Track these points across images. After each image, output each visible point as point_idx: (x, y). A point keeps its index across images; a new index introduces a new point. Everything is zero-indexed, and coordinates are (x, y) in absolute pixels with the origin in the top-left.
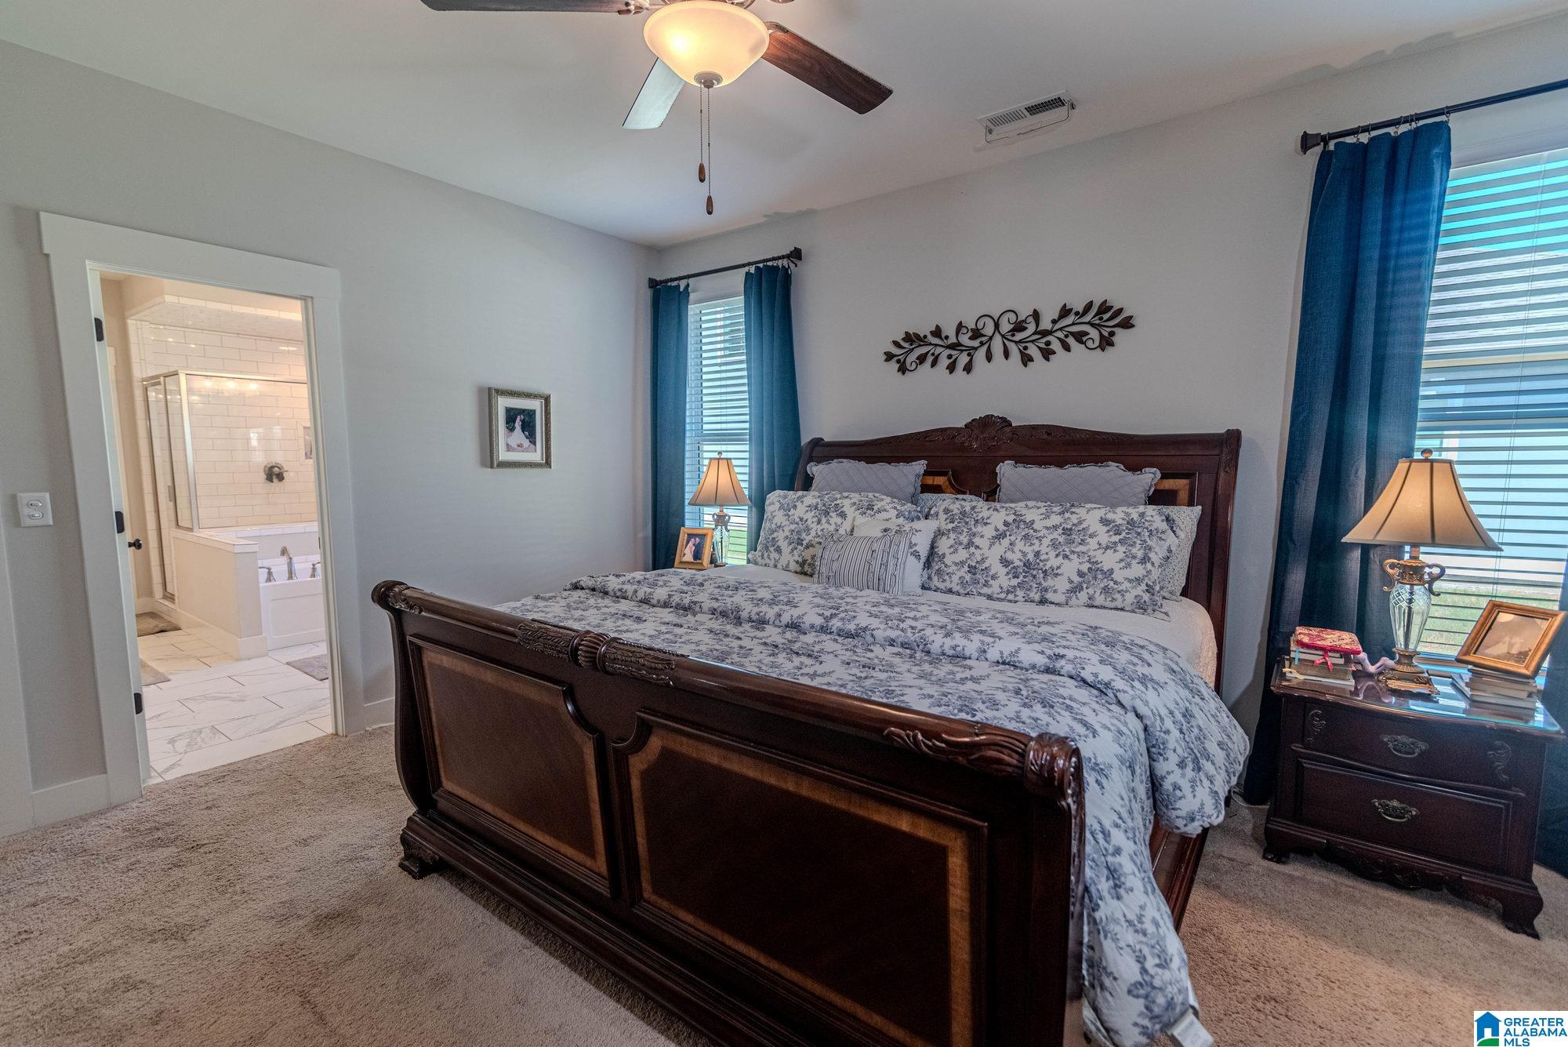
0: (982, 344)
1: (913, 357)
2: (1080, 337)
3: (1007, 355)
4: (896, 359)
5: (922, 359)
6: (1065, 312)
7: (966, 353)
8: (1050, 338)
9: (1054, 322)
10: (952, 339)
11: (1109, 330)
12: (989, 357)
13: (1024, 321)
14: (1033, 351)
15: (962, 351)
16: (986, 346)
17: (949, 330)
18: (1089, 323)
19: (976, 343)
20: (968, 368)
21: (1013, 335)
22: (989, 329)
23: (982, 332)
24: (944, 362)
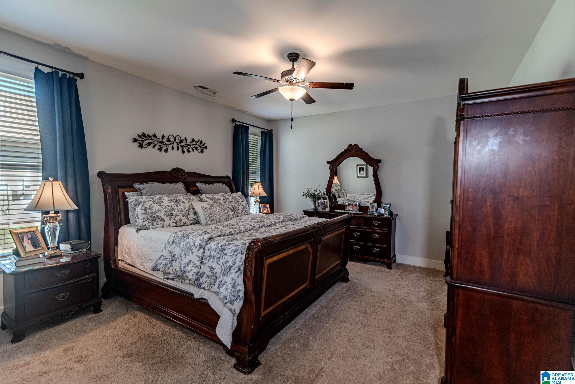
0: (171, 144)
1: (145, 143)
2: (196, 148)
3: (178, 149)
4: (139, 142)
5: (149, 144)
6: (193, 140)
7: (165, 146)
8: (189, 147)
9: (190, 142)
10: (161, 140)
11: (203, 148)
12: (173, 149)
13: (183, 140)
14: (185, 150)
15: (164, 145)
16: (172, 144)
17: (159, 136)
18: (198, 145)
19: (169, 143)
20: (166, 151)
21: (180, 144)
22: (172, 140)
23: (171, 140)
24: (157, 147)
